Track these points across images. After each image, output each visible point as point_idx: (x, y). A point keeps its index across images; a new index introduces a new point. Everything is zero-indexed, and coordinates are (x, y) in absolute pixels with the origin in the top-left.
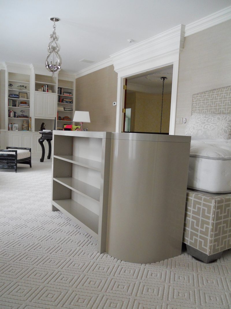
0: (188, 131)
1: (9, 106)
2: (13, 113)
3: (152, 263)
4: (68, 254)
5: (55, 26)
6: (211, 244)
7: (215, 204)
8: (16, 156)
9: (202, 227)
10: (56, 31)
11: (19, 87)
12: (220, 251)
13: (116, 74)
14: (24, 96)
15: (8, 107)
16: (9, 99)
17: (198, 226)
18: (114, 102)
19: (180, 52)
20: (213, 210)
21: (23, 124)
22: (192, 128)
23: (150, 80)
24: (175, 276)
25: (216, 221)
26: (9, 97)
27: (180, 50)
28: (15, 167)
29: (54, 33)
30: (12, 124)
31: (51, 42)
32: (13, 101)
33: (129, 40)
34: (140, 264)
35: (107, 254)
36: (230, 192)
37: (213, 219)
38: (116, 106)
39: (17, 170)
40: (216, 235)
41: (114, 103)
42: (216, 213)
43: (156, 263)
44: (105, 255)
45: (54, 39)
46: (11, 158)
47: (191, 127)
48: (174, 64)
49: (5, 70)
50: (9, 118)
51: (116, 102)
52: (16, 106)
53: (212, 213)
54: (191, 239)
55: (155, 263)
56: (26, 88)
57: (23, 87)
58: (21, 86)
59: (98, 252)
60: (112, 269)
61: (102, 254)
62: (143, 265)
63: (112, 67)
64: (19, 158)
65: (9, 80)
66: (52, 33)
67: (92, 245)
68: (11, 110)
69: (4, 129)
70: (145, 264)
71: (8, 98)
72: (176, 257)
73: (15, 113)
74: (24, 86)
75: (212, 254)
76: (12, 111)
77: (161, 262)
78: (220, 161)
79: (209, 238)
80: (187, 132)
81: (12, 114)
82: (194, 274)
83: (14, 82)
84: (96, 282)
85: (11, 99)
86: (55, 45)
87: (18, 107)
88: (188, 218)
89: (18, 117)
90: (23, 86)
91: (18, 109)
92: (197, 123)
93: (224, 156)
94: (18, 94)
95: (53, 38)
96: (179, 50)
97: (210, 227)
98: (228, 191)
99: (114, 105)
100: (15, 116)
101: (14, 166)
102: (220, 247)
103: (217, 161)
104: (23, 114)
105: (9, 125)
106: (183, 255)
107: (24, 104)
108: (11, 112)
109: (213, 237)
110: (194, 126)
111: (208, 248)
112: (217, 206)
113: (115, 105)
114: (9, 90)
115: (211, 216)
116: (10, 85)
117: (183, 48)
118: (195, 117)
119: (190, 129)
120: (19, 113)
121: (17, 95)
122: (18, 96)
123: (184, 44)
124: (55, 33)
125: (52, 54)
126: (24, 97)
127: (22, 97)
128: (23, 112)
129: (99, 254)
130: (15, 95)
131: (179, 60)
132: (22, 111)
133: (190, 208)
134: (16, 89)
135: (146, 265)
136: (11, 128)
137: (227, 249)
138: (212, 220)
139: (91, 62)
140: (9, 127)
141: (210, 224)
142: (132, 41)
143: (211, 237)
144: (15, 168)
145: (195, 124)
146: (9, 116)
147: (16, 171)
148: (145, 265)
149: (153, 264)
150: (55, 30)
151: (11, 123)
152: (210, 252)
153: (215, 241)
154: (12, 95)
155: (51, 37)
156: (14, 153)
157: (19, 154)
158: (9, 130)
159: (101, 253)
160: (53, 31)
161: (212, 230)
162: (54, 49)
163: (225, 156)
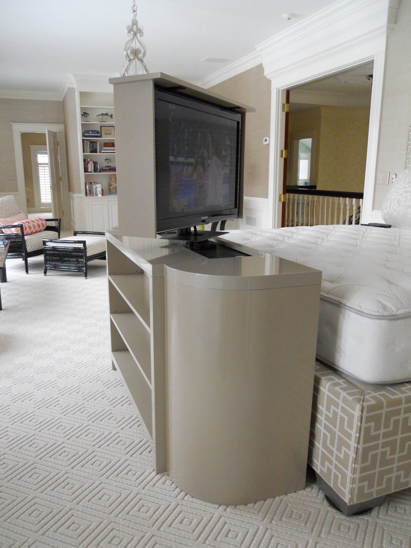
0: (388, 209)
1: (84, 152)
2: (93, 164)
3: (240, 504)
4: (101, 472)
5: (135, 8)
6: (353, 486)
7: (360, 413)
8: (85, 250)
9: (339, 450)
10: (137, 18)
11: (100, 116)
12: (375, 496)
13: (269, 82)
14: (109, 132)
15: (82, 153)
16: (83, 140)
17: (333, 445)
18: (266, 138)
19: (387, 33)
20: (357, 425)
21: (109, 183)
22: (396, 202)
23: (346, 82)
24: (270, 542)
25: (364, 443)
26: (84, 136)
27: (388, 29)
28: (84, 269)
29: (135, 23)
30: (91, 183)
31: (130, 40)
32: (91, 142)
33: (285, 16)
34: (216, 506)
35: (167, 477)
36: (409, 380)
37: (357, 440)
38: (269, 144)
39: (88, 274)
40: (363, 470)
41: (264, 139)
42: (363, 430)
43: (248, 505)
44: (164, 478)
45: (135, 34)
46: (76, 254)
47: (395, 199)
48: (375, 58)
49: (74, 88)
50: (85, 175)
51: (269, 137)
52: (96, 152)
53: (355, 430)
54: (323, 464)
55: (246, 505)
56: (112, 117)
57: (106, 117)
58: (103, 114)
59: (154, 470)
60: (161, 512)
61: (159, 476)
62: (222, 508)
63: (260, 68)
64: (90, 253)
65: (82, 106)
66: (130, 24)
67: (150, 452)
68: (89, 160)
69: (80, 192)
70: (225, 507)
71: (82, 138)
72: (294, 495)
73: (95, 164)
74: (109, 115)
75: (355, 502)
76: (91, 160)
77: (258, 503)
78: (383, 322)
79: (349, 474)
80: (386, 209)
81: (91, 167)
82: (311, 541)
83: (92, 108)
84: (123, 539)
85: (87, 140)
86: (138, 46)
87: (100, 152)
88: (318, 425)
89: (102, 170)
90: (107, 114)
91: (101, 157)
92: (407, 192)
93: (395, 310)
94: (98, 129)
95: (133, 31)
96: (385, 29)
97: (352, 455)
98: (404, 379)
99: (265, 143)
100: (95, 170)
101: (83, 267)
102: (375, 489)
103: (377, 321)
104: (109, 165)
105: (86, 186)
106: (308, 489)
107: (109, 147)
108: (88, 162)
109: (358, 472)
110: (400, 197)
111: (347, 491)
112: (367, 417)
113: (267, 143)
114: (82, 124)
115: (354, 433)
116: (85, 114)
117: (395, 23)
118: (405, 178)
119: (392, 205)
120: (102, 164)
121: (98, 132)
122: (98, 134)
123: (397, 13)
124: (136, 21)
125: (134, 62)
126: (110, 134)
127: (106, 134)
128: (108, 161)
129: (154, 473)
130: (93, 131)
131: (387, 49)
132: (107, 159)
133: (322, 408)
134: (95, 122)
135: (228, 510)
136: (90, 191)
137: (393, 491)
138: (355, 443)
139: (223, 61)
140: (86, 189)
141: (352, 448)
142: (292, 17)
143: (354, 471)
144: (84, 271)
145: (402, 195)
146: (86, 170)
147: (86, 276)
148: (225, 510)
149: (242, 507)
150: (135, 16)
151: (89, 183)
152: (351, 500)
153: (362, 479)
154: (88, 132)
155: (129, 32)
156: (81, 246)
157: (90, 246)
158: (86, 195)
159: (158, 474)
160: (133, 18)
161: (355, 461)
162: (136, 53)
163: (398, 310)
